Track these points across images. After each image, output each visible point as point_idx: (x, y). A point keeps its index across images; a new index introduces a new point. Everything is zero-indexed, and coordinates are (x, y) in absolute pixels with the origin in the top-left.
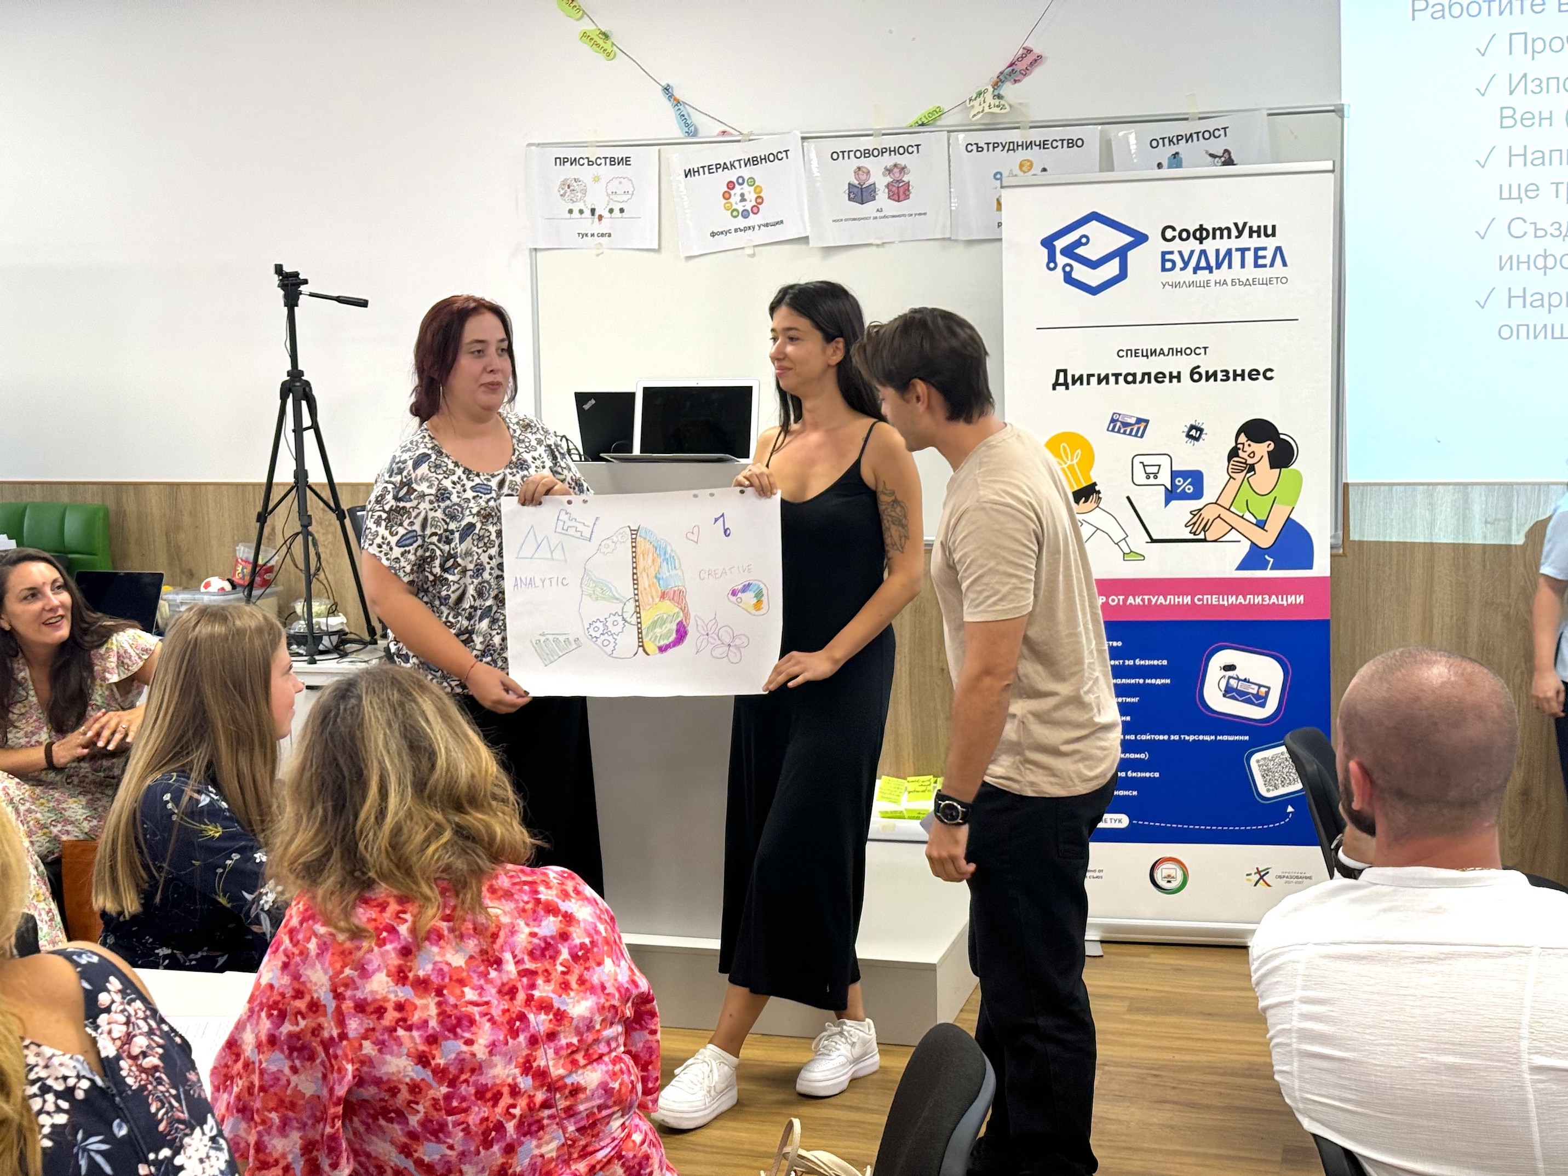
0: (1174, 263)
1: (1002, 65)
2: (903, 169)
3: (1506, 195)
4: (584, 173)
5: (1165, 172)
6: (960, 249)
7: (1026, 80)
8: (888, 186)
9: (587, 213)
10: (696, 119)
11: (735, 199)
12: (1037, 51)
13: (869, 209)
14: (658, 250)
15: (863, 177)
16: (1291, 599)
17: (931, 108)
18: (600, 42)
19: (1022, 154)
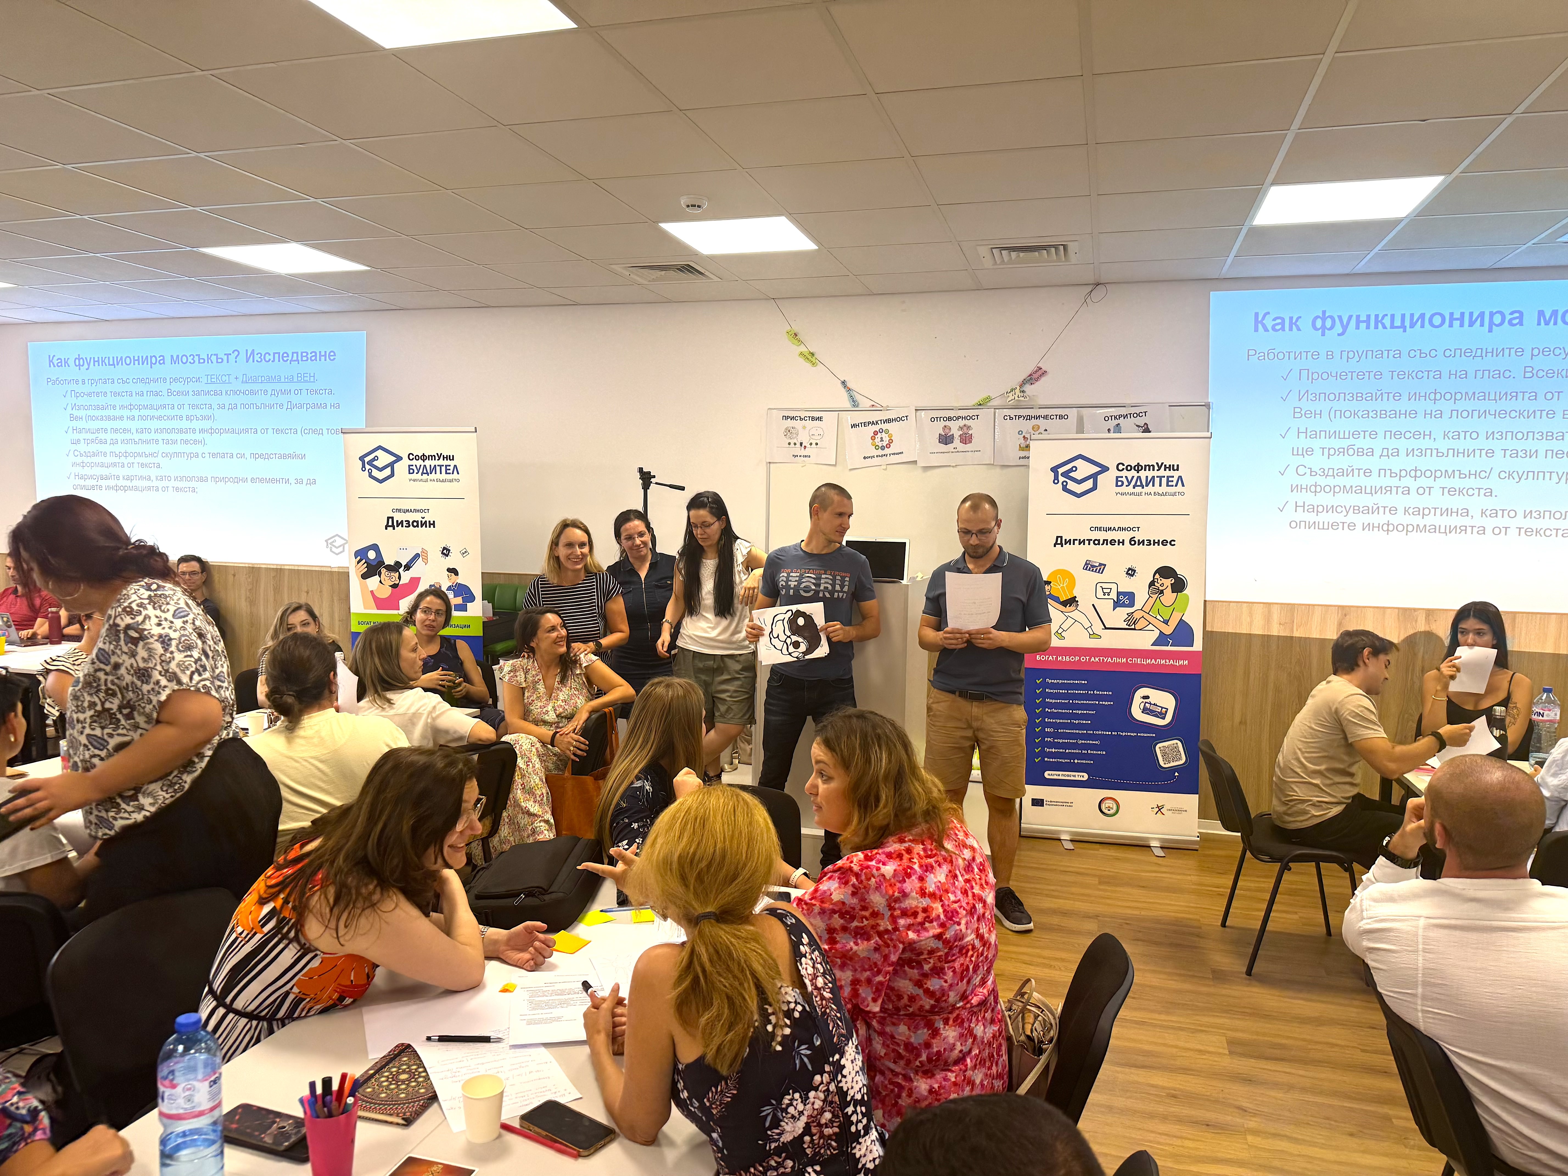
0: (1123, 483)
1: (1024, 375)
2: (969, 427)
3: (1295, 453)
4: (797, 424)
5: (1112, 435)
6: (998, 470)
7: (1037, 383)
8: (960, 436)
9: (798, 445)
10: (858, 397)
11: (878, 440)
12: (1044, 369)
13: (950, 447)
14: (835, 465)
15: (947, 431)
16: (1181, 662)
17: (985, 396)
18: (810, 357)
19: (1034, 422)
